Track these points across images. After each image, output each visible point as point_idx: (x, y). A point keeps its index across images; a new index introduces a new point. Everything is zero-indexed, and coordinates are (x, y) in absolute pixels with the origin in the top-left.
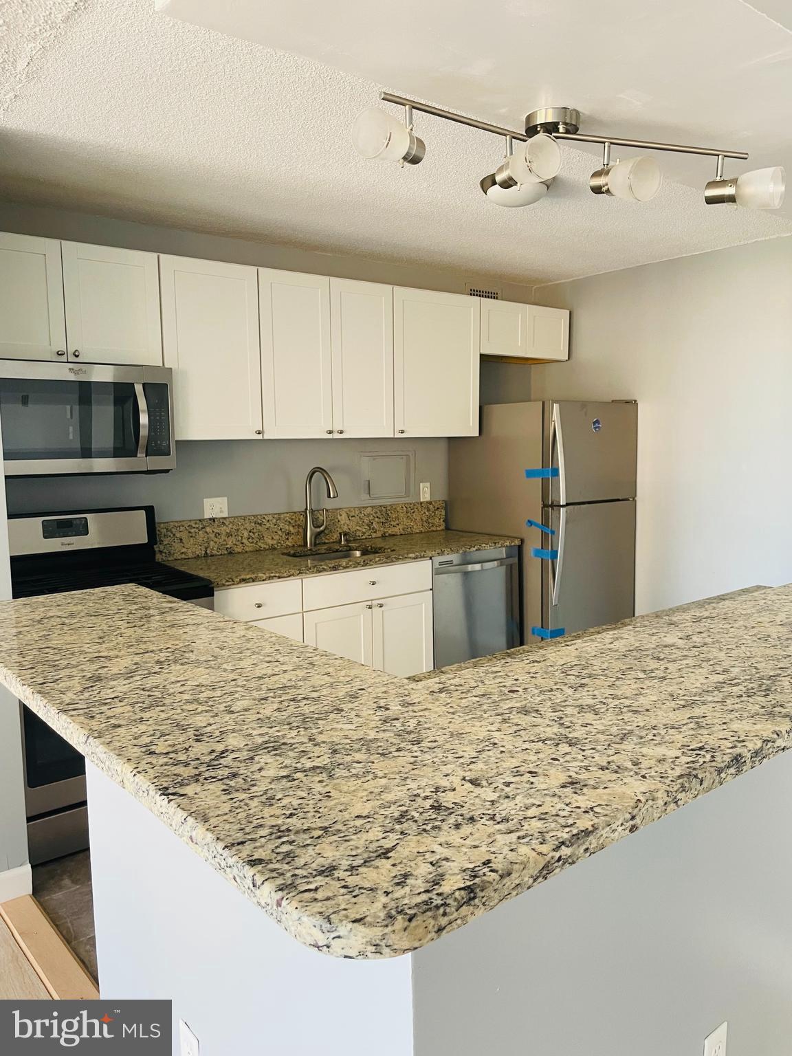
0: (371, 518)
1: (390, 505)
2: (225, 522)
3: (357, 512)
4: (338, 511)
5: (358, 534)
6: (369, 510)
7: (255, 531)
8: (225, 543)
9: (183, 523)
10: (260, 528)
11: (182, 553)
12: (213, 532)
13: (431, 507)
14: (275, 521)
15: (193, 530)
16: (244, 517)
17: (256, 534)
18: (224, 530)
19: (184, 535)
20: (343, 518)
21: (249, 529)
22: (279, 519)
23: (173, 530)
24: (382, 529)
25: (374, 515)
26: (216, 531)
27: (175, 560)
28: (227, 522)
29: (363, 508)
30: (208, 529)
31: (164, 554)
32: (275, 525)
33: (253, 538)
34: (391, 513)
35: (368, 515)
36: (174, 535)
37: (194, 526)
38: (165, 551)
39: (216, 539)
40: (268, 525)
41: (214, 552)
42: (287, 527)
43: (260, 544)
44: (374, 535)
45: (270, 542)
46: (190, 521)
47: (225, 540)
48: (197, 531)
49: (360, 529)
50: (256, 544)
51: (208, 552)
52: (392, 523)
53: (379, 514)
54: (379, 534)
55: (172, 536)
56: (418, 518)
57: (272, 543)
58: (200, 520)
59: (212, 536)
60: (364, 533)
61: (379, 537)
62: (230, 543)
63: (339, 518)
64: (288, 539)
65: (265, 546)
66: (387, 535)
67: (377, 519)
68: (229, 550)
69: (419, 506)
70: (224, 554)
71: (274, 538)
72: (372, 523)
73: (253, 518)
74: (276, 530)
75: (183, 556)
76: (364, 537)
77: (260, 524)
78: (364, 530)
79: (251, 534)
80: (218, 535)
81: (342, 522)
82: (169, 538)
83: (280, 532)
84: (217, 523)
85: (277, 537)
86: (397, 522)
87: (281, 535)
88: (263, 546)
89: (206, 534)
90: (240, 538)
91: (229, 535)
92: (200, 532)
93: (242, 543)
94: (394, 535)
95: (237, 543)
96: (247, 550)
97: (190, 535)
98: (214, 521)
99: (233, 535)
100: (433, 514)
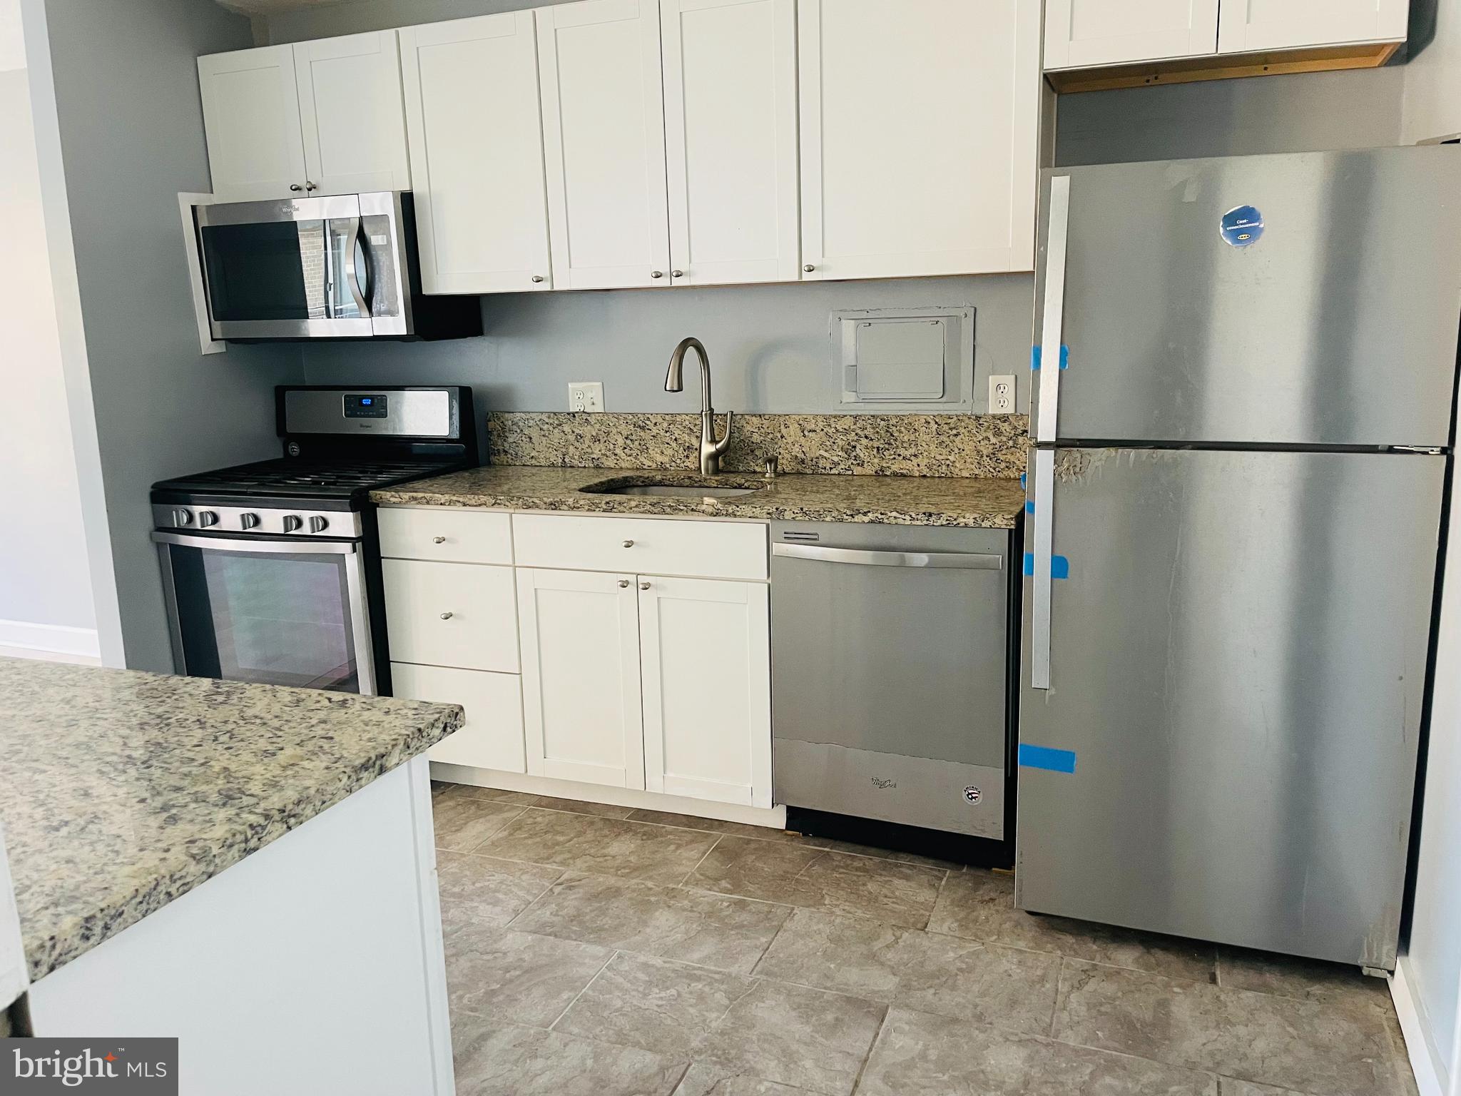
0: (852, 436)
1: (897, 416)
2: (589, 418)
3: (821, 424)
4: (782, 419)
5: (822, 463)
6: (848, 423)
7: (634, 437)
8: (589, 450)
9: (533, 415)
10: (642, 434)
11: (532, 457)
12: (573, 432)
13: (1005, 427)
14: (665, 425)
15: (545, 427)
16: (620, 414)
17: (637, 443)
18: (588, 431)
19: (535, 434)
20: (793, 432)
21: (625, 433)
22: (673, 422)
23: (521, 424)
24: (876, 461)
25: (859, 431)
26: (577, 431)
27: (524, 465)
28: (592, 419)
29: (835, 417)
30: (567, 428)
31: (509, 456)
32: (666, 432)
33: (631, 449)
34: (900, 432)
35: (846, 432)
36: (522, 431)
37: (547, 420)
38: (511, 451)
39: (577, 444)
40: (655, 431)
41: (576, 463)
42: (687, 438)
43: (642, 459)
44: (858, 470)
45: (659, 458)
46: (542, 413)
47: (589, 446)
48: (551, 429)
49: (826, 454)
50: (636, 458)
51: (566, 460)
52: (902, 452)
53: (869, 432)
54: (869, 470)
55: (519, 431)
56: (969, 448)
57: (661, 460)
58: (555, 413)
59: (572, 438)
60: (836, 464)
61: (871, 475)
62: (597, 451)
63: (784, 431)
64: (687, 457)
65: (650, 464)
66: (888, 473)
67: (864, 441)
68: (596, 463)
69: (972, 425)
70: (589, 467)
71: (665, 453)
72: (854, 447)
73: (631, 417)
74: (667, 440)
75: (533, 462)
76: (834, 471)
77: (643, 428)
78: (836, 459)
79: (628, 442)
80: (579, 437)
81: (790, 440)
82: (516, 434)
83: (674, 445)
84: (577, 419)
85: (670, 452)
86: (913, 451)
87: (677, 449)
88: (647, 463)
89: (562, 434)
90: (612, 446)
91: (596, 439)
92: (556, 431)
93: (616, 455)
94: (903, 475)
95: (608, 453)
96: (623, 465)
97: (542, 432)
98: (574, 416)
99: (602, 441)
100: (1011, 443)
